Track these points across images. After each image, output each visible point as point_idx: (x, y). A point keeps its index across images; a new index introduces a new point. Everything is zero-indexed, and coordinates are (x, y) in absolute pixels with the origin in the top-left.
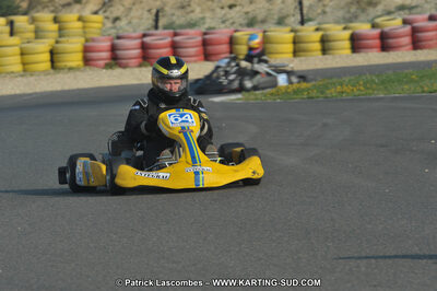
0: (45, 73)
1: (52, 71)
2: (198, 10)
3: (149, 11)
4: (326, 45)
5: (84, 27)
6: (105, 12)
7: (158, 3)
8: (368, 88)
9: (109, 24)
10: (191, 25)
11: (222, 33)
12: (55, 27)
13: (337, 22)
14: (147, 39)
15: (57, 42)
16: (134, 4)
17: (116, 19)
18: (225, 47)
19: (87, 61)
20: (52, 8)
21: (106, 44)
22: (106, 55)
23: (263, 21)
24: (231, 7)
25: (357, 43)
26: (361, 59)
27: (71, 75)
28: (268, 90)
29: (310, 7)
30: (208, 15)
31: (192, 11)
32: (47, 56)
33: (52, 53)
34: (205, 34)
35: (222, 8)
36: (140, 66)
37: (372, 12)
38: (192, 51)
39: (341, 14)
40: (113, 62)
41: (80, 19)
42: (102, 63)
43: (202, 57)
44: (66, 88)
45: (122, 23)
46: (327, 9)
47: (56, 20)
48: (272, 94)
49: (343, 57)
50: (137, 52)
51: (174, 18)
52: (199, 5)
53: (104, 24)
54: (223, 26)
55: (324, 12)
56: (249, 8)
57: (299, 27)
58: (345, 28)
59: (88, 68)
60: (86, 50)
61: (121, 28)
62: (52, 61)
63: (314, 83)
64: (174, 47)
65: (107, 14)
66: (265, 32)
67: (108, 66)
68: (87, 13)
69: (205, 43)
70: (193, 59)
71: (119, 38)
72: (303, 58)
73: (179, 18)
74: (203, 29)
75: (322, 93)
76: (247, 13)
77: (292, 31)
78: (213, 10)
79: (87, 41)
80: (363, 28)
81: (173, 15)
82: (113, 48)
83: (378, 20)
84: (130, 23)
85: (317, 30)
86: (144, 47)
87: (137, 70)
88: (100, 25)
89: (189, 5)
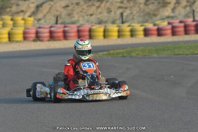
0: (6, 43)
1: (9, 42)
2: (76, 16)
3: (54, 16)
4: (133, 33)
5: (25, 23)
6: (34, 16)
7: (58, 13)
8: (149, 53)
9: (36, 22)
10: (73, 23)
11: (86, 27)
12: (11, 23)
13: (138, 23)
14: (52, 29)
15: (12, 29)
16: (47, 13)
17: (39, 20)
18: (87, 33)
19: (25, 38)
20: (10, 14)
21: (34, 31)
22: (33, 35)
23: (106, 22)
24: (91, 15)
25: (147, 33)
26: (148, 40)
27: (17, 44)
28: (105, 53)
29: (127, 16)
30: (81, 19)
31: (74, 17)
32: (7, 36)
33: (9, 34)
34: (79, 27)
35: (87, 15)
36: (49, 40)
37: (154, 18)
38: (73, 34)
39: (141, 19)
40: (36, 39)
41: (23, 19)
42: (31, 39)
43: (77, 37)
44: (15, 50)
45: (42, 21)
46: (135, 17)
47: (12, 20)
48: (106, 54)
49: (140, 38)
50: (47, 35)
51: (66, 20)
52: (77, 14)
53: (34, 22)
54: (87, 23)
55: (133, 19)
56: (100, 16)
57: (121, 25)
58: (142, 26)
59: (25, 41)
60: (25, 33)
61: (41, 24)
62: (9, 38)
63: (126, 50)
64: (64, 32)
65: (36, 17)
66: (105, 27)
67: (34, 41)
68: (26, 16)
69: (79, 31)
70: (73, 38)
71: (40, 28)
72: (122, 39)
73: (68, 20)
74: (78, 25)
75: (129, 54)
76: (98, 18)
77: (118, 26)
78: (83, 17)
79: (25, 29)
80: (150, 26)
81: (65, 18)
82: (37, 33)
83: (157, 22)
84: (45, 22)
85: (129, 26)
86: (51, 32)
87: (47, 43)
88: (31, 22)
89: (72, 14)
